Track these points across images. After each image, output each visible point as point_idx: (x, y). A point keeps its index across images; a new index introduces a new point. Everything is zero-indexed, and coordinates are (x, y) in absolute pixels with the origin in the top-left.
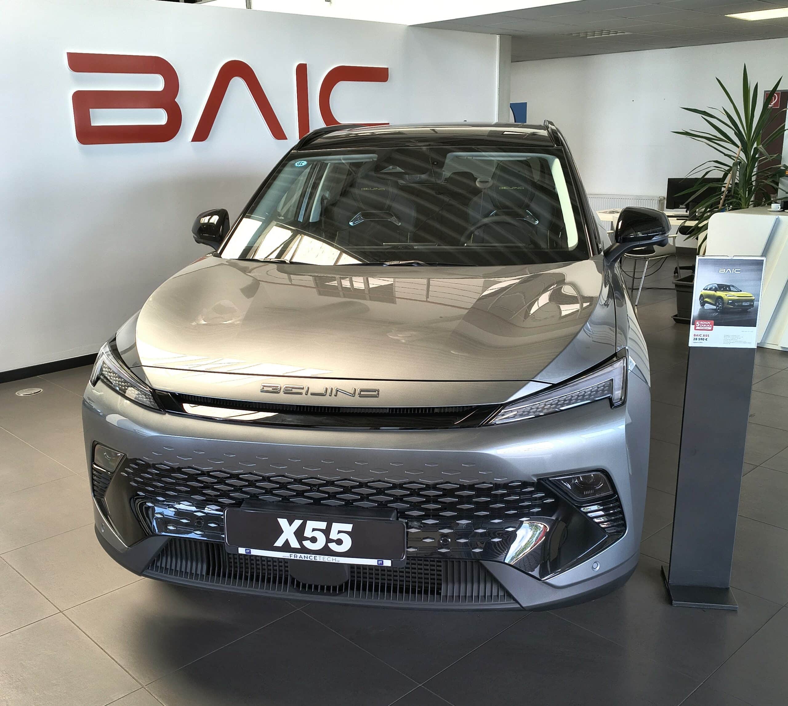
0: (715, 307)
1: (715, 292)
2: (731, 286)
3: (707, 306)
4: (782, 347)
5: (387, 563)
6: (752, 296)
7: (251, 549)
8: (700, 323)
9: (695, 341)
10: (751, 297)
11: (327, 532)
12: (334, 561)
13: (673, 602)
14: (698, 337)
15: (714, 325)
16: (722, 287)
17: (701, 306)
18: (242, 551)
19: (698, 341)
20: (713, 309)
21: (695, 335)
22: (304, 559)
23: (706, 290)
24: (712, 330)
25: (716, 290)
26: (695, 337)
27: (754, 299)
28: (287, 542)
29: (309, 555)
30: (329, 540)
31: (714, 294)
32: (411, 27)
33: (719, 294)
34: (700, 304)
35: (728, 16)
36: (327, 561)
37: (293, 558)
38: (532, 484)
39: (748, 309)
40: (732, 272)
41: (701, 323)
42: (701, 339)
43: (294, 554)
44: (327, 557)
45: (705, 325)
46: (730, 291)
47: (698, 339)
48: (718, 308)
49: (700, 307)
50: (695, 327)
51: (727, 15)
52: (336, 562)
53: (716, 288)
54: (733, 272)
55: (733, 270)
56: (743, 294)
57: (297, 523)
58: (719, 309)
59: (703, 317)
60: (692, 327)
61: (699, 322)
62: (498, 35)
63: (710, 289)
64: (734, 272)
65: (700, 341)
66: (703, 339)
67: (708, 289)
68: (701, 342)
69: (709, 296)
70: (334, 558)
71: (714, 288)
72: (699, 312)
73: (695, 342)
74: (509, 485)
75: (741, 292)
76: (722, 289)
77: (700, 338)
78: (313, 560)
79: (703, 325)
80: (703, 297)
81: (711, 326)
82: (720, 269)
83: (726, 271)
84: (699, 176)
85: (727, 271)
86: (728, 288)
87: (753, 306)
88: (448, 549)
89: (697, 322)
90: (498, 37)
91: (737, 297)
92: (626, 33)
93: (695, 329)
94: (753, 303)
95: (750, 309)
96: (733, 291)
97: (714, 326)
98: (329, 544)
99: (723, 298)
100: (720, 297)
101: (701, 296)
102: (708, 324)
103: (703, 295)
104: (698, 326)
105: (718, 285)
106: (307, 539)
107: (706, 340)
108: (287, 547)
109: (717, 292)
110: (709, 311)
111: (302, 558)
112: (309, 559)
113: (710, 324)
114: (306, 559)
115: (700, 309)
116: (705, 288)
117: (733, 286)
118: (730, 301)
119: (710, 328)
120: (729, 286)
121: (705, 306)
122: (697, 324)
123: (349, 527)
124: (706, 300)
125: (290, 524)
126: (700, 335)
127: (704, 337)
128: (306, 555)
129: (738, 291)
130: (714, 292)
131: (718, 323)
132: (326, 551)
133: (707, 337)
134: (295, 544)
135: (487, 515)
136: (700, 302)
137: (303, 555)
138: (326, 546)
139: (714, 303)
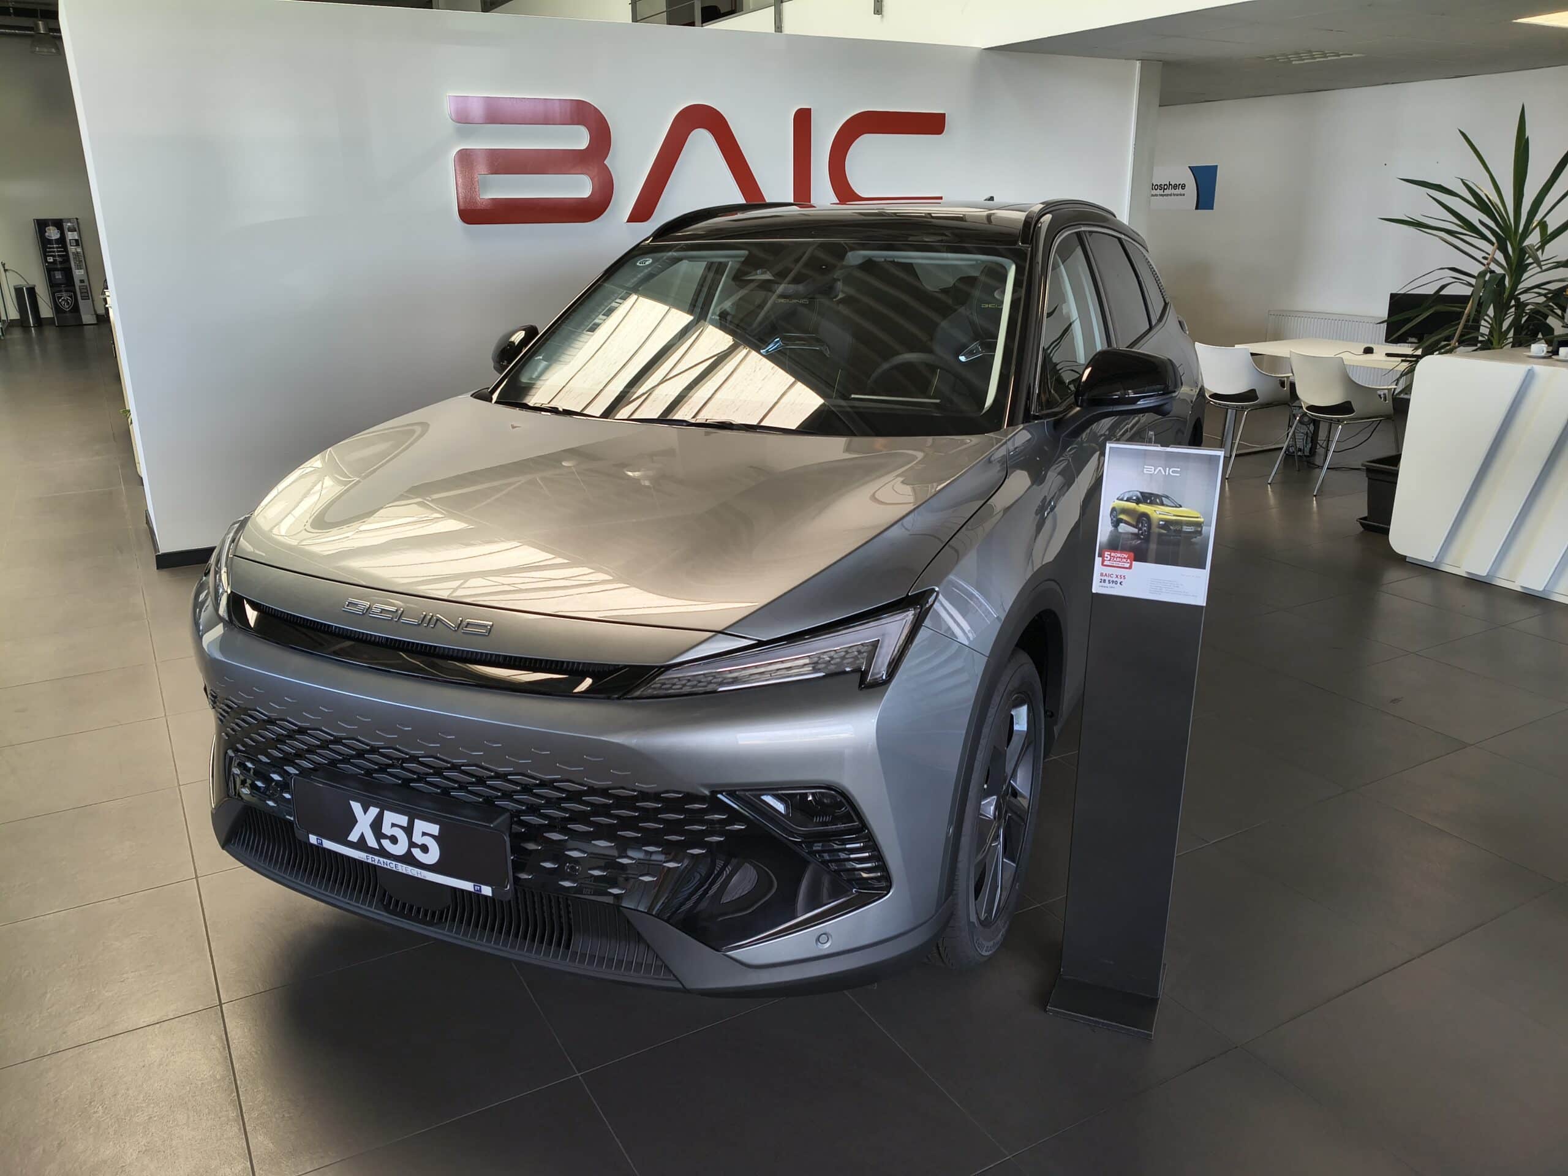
0: (1135, 530)
1: (1137, 504)
2: (1164, 497)
3: (1123, 527)
4: (1522, 587)
5: (487, 891)
6: (1199, 516)
7: (323, 840)
8: (1110, 555)
9: (1103, 584)
10: (1197, 518)
11: (409, 830)
12: (419, 876)
13: (1048, 1007)
14: (1107, 579)
15: (1134, 561)
16: (1146, 498)
17: (1113, 526)
18: (313, 839)
19: (1107, 584)
20: (1132, 534)
21: (1102, 575)
22: (382, 865)
23: (1122, 500)
24: (1130, 568)
25: (1138, 502)
26: (1103, 578)
27: (1203, 523)
28: (362, 837)
29: (389, 861)
30: (412, 844)
31: (1135, 508)
32: (986, 51)
33: (1143, 508)
34: (1112, 523)
35: (1519, 21)
36: (411, 874)
37: (370, 861)
38: (701, 799)
39: (1192, 538)
40: (1165, 472)
41: (1113, 554)
42: (1113, 582)
43: (371, 856)
44: (410, 868)
45: (1118, 559)
46: (1162, 504)
47: (1107, 581)
48: (1140, 532)
49: (1110, 528)
50: (1103, 561)
51: (1516, 19)
52: (422, 877)
53: (1138, 498)
54: (1167, 474)
55: (1168, 469)
56: (1182, 511)
57: (374, 811)
58: (1142, 534)
59: (1114, 545)
60: (1098, 560)
61: (1109, 553)
62: (1138, 62)
63: (1128, 500)
64: (1169, 473)
65: (1111, 585)
66: (1116, 583)
67: (1125, 499)
68: (1111, 587)
69: (1124, 511)
70: (419, 871)
71: (1134, 498)
72: (1109, 536)
73: (1102, 586)
74: (662, 795)
75: (1181, 509)
76: (1149, 501)
77: (1111, 579)
78: (394, 869)
79: (1115, 559)
80: (1116, 511)
81: (1129, 561)
82: (1146, 467)
83: (1155, 470)
84: (1430, 290)
85: (1157, 470)
86: (1158, 500)
87: (1200, 533)
88: (574, 881)
89: (1106, 553)
90: (1138, 64)
91: (1174, 515)
92: (1354, 55)
93: (1103, 565)
94: (1201, 530)
95: (1196, 537)
96: (1167, 506)
97: (1134, 563)
98: (412, 849)
99: (1151, 516)
100: (1145, 515)
101: (1113, 509)
102: (1125, 558)
103: (1117, 508)
104: (1108, 559)
105: (1141, 493)
106: (385, 837)
107: (1120, 583)
108: (361, 845)
109: (1141, 505)
110: (1126, 536)
111: (380, 863)
112: (389, 867)
113: (1128, 558)
114: (385, 866)
115: (1111, 531)
116: (1120, 498)
117: (1167, 497)
118: (1161, 523)
119: (1127, 565)
120: (1157, 496)
121: (1119, 528)
122: (1106, 556)
123: (435, 829)
124: (1122, 516)
125: (365, 811)
126: (1110, 575)
127: (1116, 579)
128: (385, 860)
129: (1176, 507)
130: (1134, 504)
131: (1140, 556)
132: (408, 859)
133: (1122, 580)
134: (372, 842)
135: (637, 838)
136: (1112, 520)
137: (382, 860)
138: (409, 852)
139: (1134, 523)
